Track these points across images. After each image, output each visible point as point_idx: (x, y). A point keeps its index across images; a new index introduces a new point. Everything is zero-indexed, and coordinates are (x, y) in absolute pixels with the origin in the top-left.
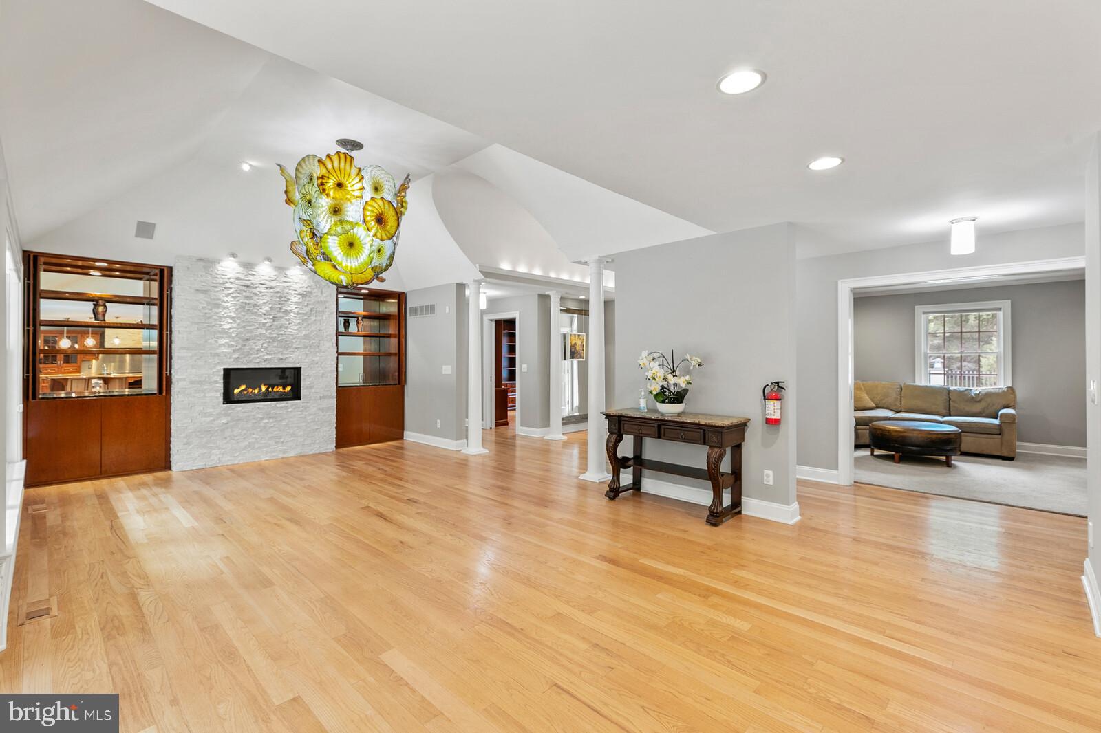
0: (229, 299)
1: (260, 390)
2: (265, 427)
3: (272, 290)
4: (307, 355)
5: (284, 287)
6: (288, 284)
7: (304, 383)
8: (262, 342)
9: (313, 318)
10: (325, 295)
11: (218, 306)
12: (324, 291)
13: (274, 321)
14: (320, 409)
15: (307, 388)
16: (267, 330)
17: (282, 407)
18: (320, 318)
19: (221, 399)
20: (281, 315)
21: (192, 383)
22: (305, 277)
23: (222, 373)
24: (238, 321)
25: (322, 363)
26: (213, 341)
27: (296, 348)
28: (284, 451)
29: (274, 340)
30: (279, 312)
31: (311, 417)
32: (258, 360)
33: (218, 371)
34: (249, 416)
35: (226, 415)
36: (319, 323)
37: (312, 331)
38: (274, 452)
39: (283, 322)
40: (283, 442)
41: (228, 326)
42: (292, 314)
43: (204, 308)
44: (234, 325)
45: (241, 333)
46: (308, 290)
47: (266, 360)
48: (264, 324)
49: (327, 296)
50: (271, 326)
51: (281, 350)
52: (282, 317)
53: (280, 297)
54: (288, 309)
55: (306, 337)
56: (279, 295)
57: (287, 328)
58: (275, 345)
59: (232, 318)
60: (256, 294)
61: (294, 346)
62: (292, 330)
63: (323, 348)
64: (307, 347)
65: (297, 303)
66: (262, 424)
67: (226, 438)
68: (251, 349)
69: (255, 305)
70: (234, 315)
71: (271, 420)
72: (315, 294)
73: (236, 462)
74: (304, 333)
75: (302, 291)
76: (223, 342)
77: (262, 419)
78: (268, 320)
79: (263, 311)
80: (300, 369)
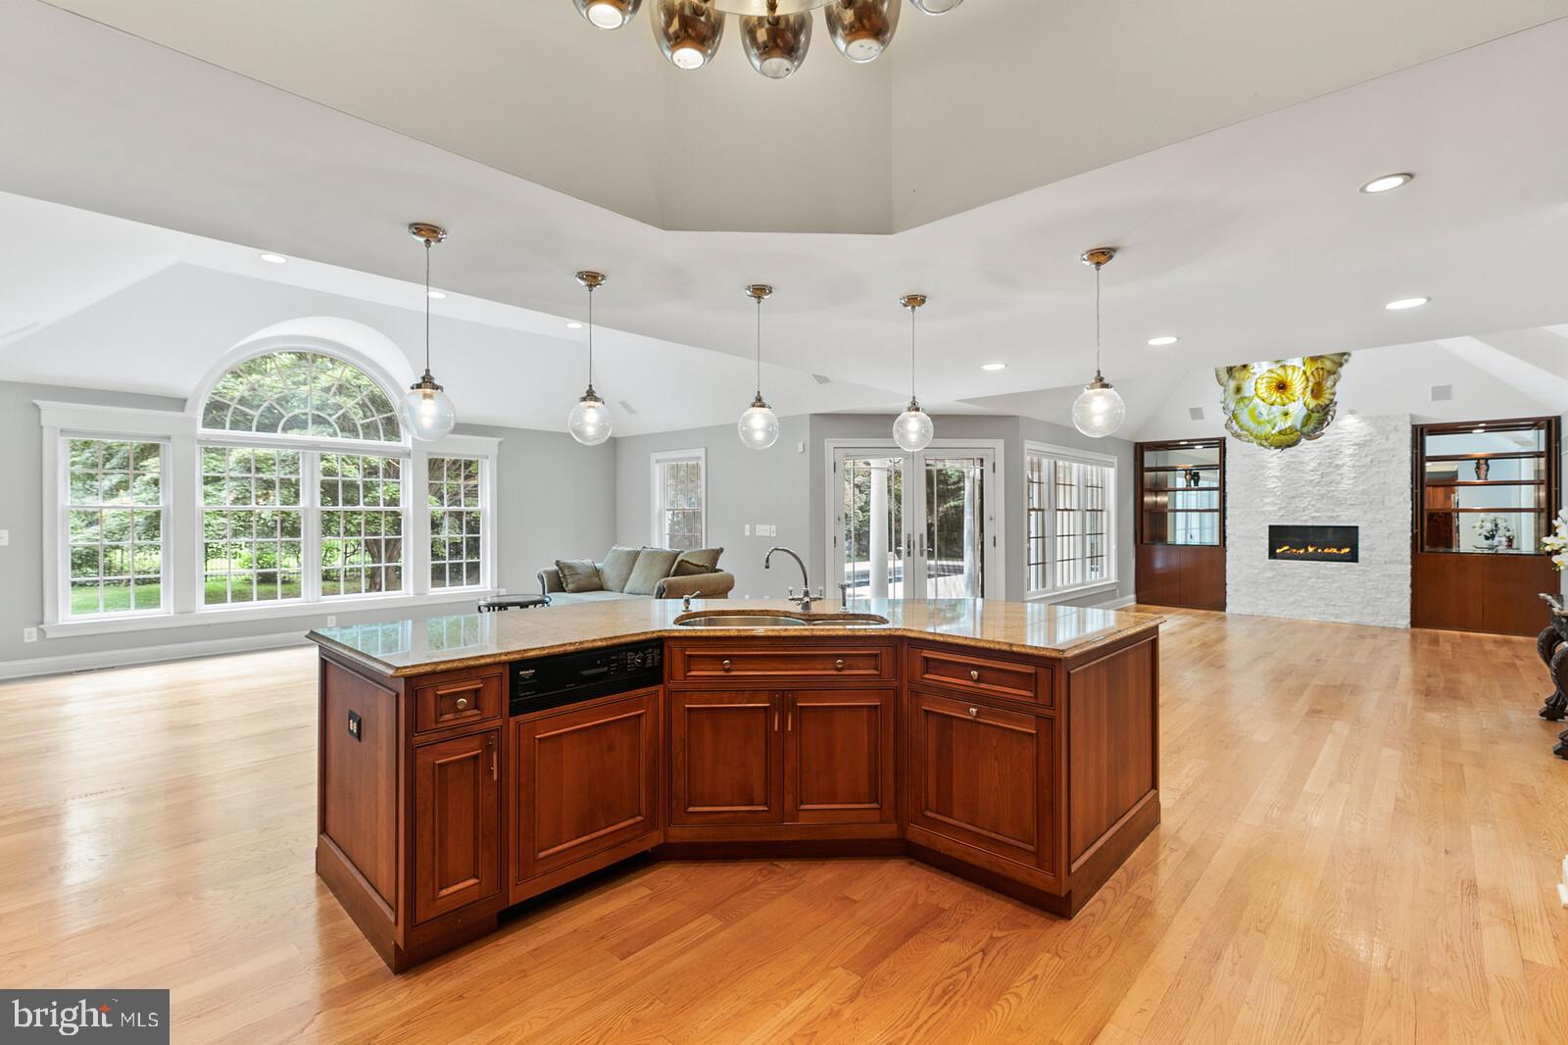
0: (1274, 459)
1: (1307, 550)
2: (1313, 587)
3: (1321, 445)
4: (1365, 512)
5: (1336, 440)
6: (1341, 436)
7: (1363, 544)
8: (1309, 499)
9: (1374, 470)
10: (1391, 441)
11: (1263, 467)
12: (1391, 436)
13: (1322, 477)
14: (1385, 575)
15: (1366, 549)
16: (1314, 487)
17: (1332, 568)
18: (1384, 469)
19: (1267, 554)
20: (1331, 469)
21: (1240, 537)
22: (1362, 424)
23: (1267, 530)
24: (1283, 480)
25: (1388, 521)
26: (1258, 500)
27: (1351, 505)
28: (1337, 616)
29: (1323, 496)
30: (1329, 467)
31: (1371, 583)
32: (1304, 518)
33: (1263, 527)
34: (1294, 573)
35: (1272, 569)
36: (1382, 475)
37: (1373, 485)
38: (1324, 614)
39: (1334, 477)
40: (1334, 605)
41: (1274, 485)
42: (1346, 468)
43: (1250, 470)
44: (1280, 484)
45: (1286, 491)
46: (1368, 438)
47: (1313, 518)
48: (1311, 481)
49: (1395, 443)
50: (1320, 482)
51: (1332, 507)
52: (1333, 472)
53: (1330, 451)
54: (1340, 462)
55: (1363, 492)
56: (1328, 449)
57: (1338, 483)
58: (1325, 501)
59: (1277, 477)
60: (1302, 452)
61: (1349, 502)
62: (1347, 484)
63: (1389, 504)
64: (1365, 503)
65: (1351, 455)
66: (1309, 583)
67: (1271, 591)
68: (1297, 507)
69: (1301, 463)
70: (1278, 474)
71: (1320, 581)
72: (1377, 443)
73: (1282, 616)
74: (1361, 487)
75: (1358, 441)
76: (1267, 500)
77: (1310, 578)
78: (1316, 477)
79: (1311, 468)
80: (1357, 527)
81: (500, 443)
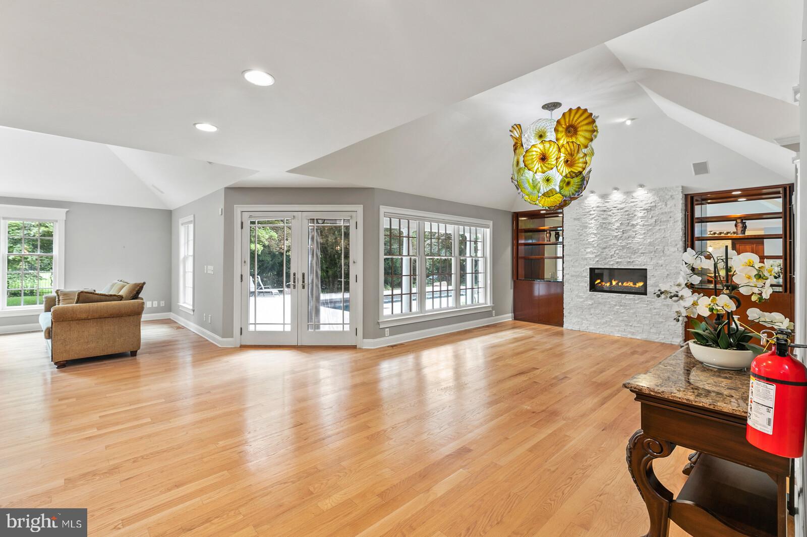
0: (593, 221)
1: (611, 284)
2: (617, 312)
3: (622, 211)
4: (652, 259)
5: (632, 207)
6: (635, 203)
7: (650, 281)
8: (615, 249)
9: (657, 228)
10: (668, 206)
11: (586, 227)
12: (668, 203)
13: (623, 234)
14: (664, 305)
15: (652, 286)
16: (618, 240)
17: (630, 299)
18: (664, 227)
19: (588, 288)
20: (629, 228)
21: (572, 276)
22: (649, 195)
23: (589, 271)
24: (598, 236)
25: (667, 265)
26: (583, 250)
27: (642, 253)
28: (633, 333)
29: (623, 247)
30: (628, 226)
31: (655, 311)
32: (612, 263)
33: (586, 269)
34: (606, 302)
35: (592, 299)
36: (663, 231)
37: (656, 239)
38: (624, 331)
39: (631, 233)
40: (631, 326)
41: (592, 240)
42: (638, 226)
43: (578, 229)
44: (596, 239)
45: (600, 244)
46: (653, 204)
47: (617, 263)
48: (616, 236)
49: (671, 207)
50: (621, 237)
51: (629, 255)
52: (630, 230)
53: (628, 215)
54: (635, 223)
55: (650, 244)
56: (627, 213)
57: (634, 237)
58: (625, 251)
59: (595, 234)
60: (610, 216)
61: (640, 251)
62: (639, 239)
63: (667, 253)
64: (651, 252)
65: (642, 217)
66: (615, 309)
67: (591, 314)
68: (607, 255)
69: (610, 223)
70: (595, 232)
71: (622, 308)
72: (659, 207)
73: (598, 332)
74: (649, 240)
75: (646, 207)
76: (589, 250)
77: (615, 305)
78: (619, 233)
79: (615, 227)
80: (646, 269)
81: (67, 212)
